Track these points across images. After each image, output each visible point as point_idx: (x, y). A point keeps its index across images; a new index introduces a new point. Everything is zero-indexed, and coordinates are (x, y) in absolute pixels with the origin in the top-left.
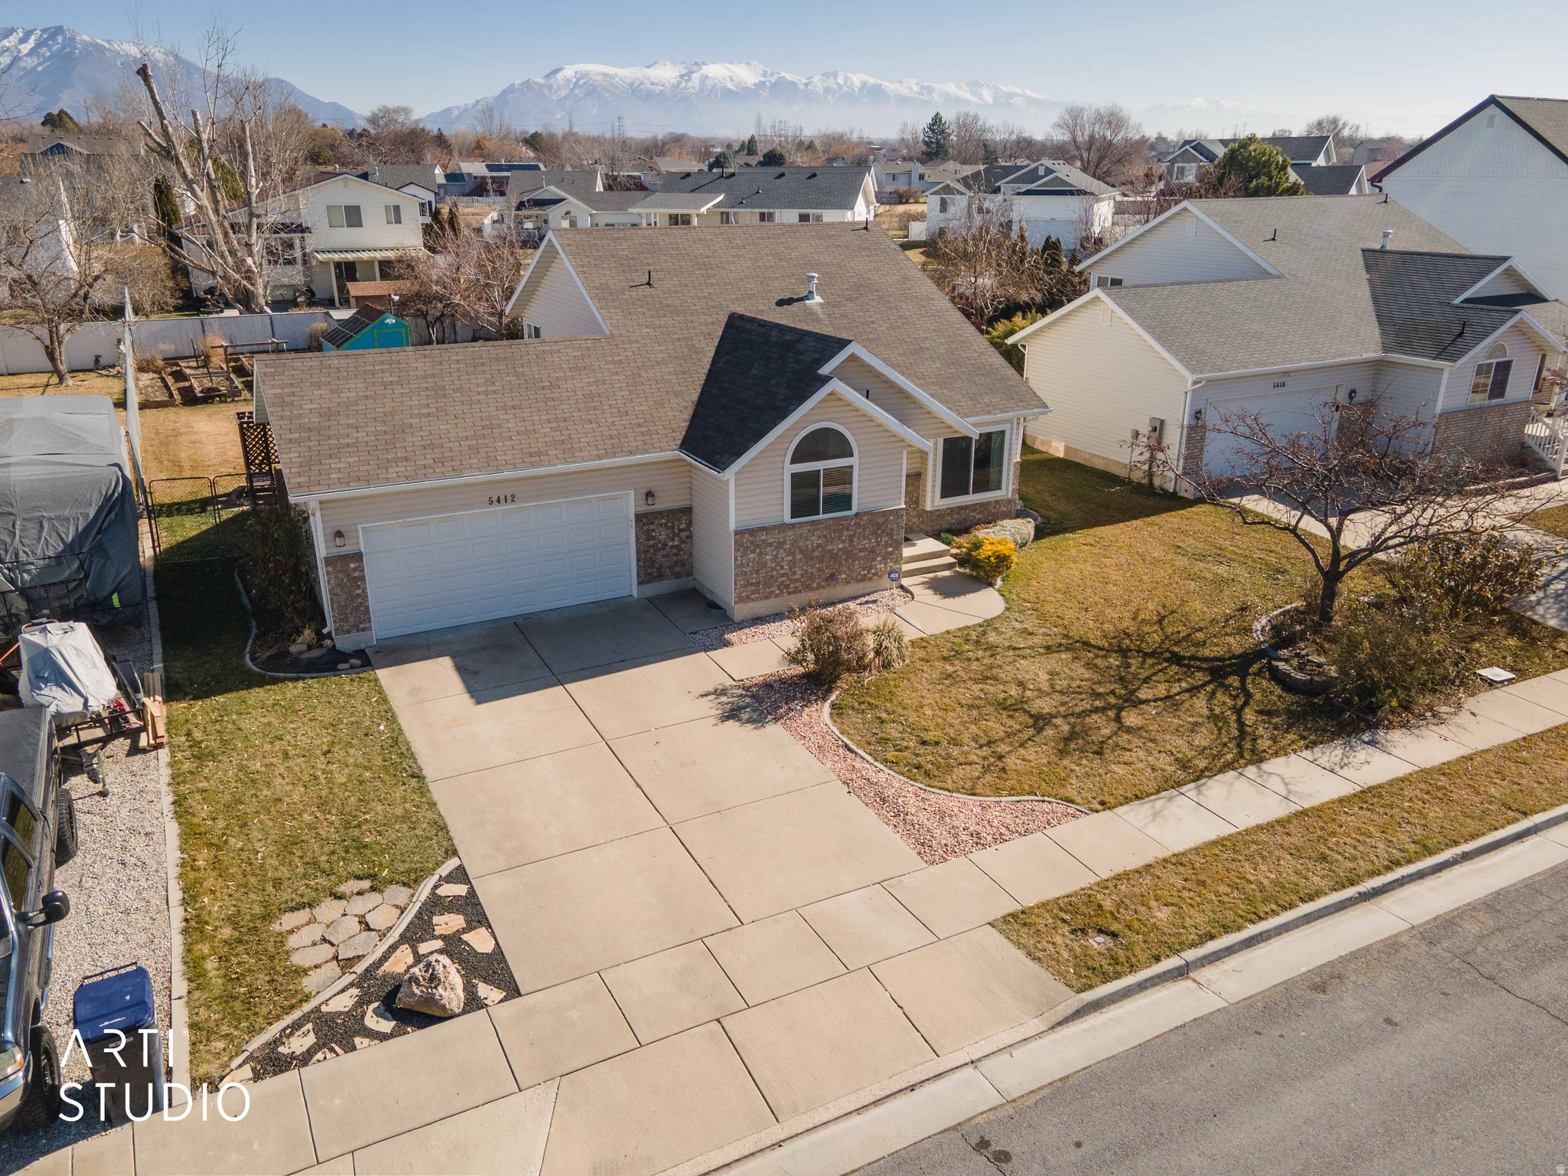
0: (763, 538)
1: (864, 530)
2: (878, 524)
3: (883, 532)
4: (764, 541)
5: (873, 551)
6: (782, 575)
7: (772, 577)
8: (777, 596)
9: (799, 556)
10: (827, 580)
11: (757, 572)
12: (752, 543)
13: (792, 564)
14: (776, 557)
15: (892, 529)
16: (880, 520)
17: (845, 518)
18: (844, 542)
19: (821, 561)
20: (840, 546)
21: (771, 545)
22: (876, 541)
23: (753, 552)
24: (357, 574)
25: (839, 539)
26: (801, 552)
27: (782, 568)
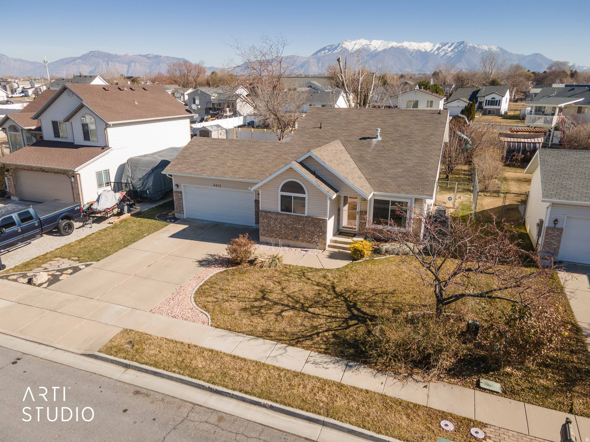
0: (270, 215)
1: (309, 223)
2: (315, 222)
3: (317, 226)
4: (270, 216)
5: (313, 232)
6: (277, 231)
7: (273, 230)
8: (275, 237)
9: (283, 226)
10: (294, 237)
11: (268, 227)
12: (266, 216)
13: (281, 227)
14: (275, 223)
15: (322, 226)
16: (316, 221)
17: (301, 216)
18: (301, 225)
19: (292, 230)
20: (300, 227)
21: (273, 218)
22: (315, 229)
23: (266, 219)
24: (180, 197)
25: (299, 224)
26: (284, 224)
27: (277, 228)
